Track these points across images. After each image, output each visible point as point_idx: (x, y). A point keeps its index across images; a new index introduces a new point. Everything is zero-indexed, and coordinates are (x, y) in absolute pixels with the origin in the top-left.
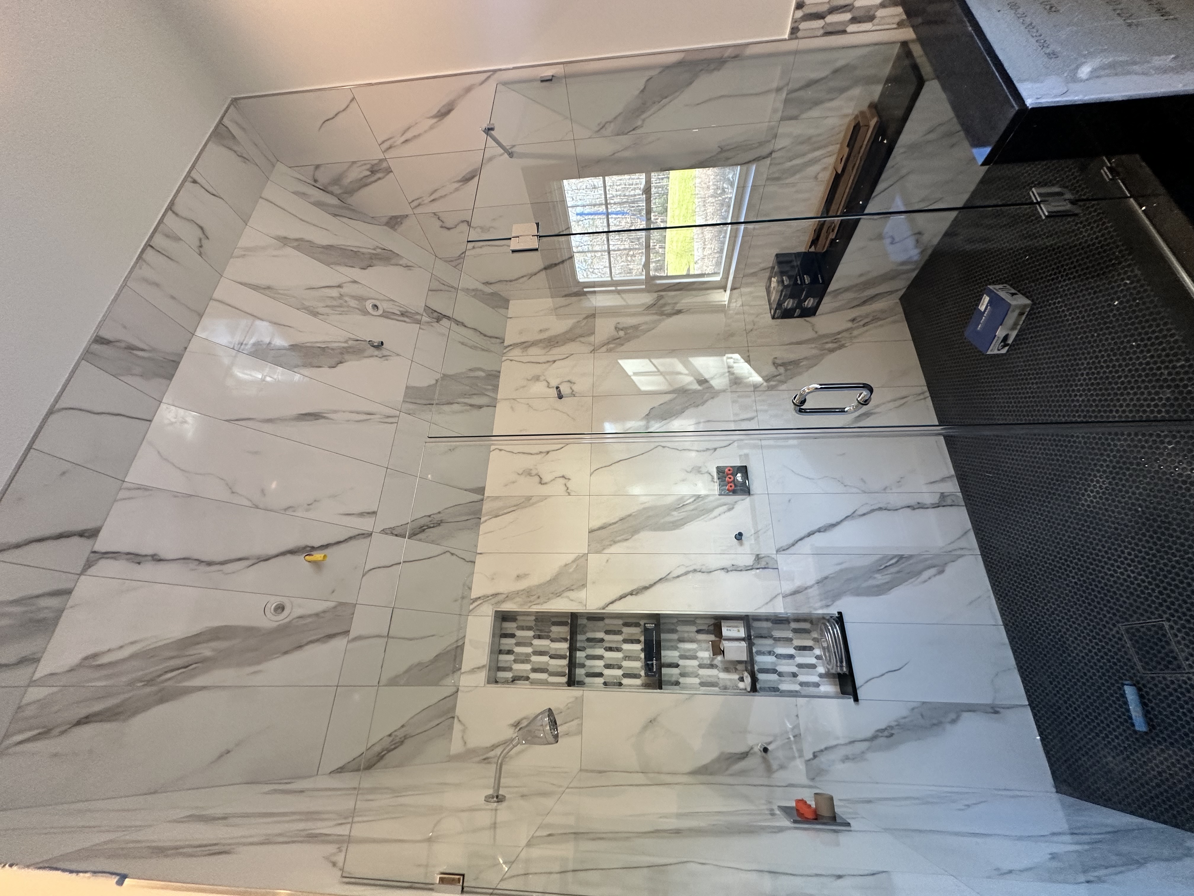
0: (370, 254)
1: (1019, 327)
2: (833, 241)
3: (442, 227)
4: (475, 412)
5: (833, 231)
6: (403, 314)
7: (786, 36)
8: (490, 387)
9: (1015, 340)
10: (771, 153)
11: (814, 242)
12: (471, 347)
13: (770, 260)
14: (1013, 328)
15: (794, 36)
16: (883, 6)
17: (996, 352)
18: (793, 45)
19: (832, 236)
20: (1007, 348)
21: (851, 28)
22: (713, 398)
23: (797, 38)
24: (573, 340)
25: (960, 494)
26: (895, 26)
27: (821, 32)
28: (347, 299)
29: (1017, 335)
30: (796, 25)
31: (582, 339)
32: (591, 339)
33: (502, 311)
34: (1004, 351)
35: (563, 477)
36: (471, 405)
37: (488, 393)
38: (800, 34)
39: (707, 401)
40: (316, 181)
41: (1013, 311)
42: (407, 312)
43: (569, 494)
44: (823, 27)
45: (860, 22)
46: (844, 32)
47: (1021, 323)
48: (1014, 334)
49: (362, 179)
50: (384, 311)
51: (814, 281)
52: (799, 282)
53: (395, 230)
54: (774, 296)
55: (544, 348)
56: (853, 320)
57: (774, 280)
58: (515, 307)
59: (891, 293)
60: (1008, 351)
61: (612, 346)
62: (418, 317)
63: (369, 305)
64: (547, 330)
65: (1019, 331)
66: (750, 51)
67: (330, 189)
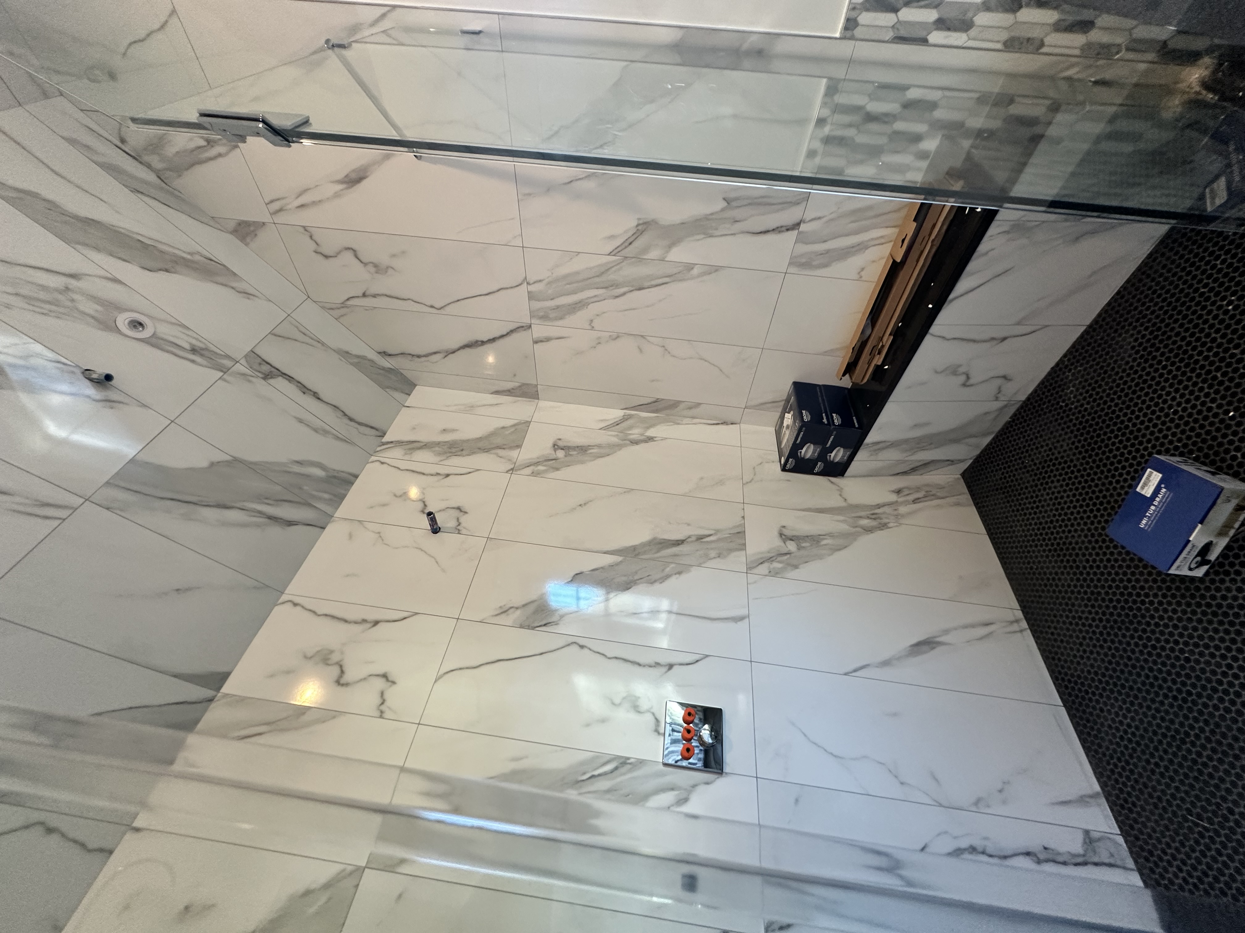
0: (175, 255)
1: (1232, 532)
2: (878, 368)
3: (316, 252)
4: (275, 531)
5: (879, 353)
6: (194, 350)
7: (837, 35)
8: (326, 496)
9: (1223, 555)
10: (798, 224)
11: (850, 368)
12: (316, 430)
13: (785, 388)
14: (1221, 533)
15: (849, 33)
16: (987, 8)
17: (1185, 572)
18: (847, 48)
19: (878, 360)
20: (1205, 568)
21: (936, 37)
22: (680, 573)
23: (852, 38)
24: (486, 450)
26: (999, 46)
27: (890, 35)
28: (76, 297)
29: (1228, 547)
30: (853, 14)
31: (501, 452)
32: (514, 454)
33: (398, 395)
34: (1200, 572)
35: (385, 676)
36: (270, 518)
37: (319, 505)
38: (858, 32)
39: (668, 577)
40: (123, 141)
41: (1228, 500)
42: (206, 349)
43: (382, 715)
44: (893, 27)
45: (949, 29)
46: (924, 41)
47: (1237, 525)
48: (1222, 543)
49: (192, 151)
50: (154, 335)
51: (847, 423)
52: (825, 421)
53: (247, 245)
54: (788, 437)
55: (439, 454)
56: (898, 492)
57: (789, 418)
58: (420, 394)
59: (951, 462)
60: (1207, 574)
61: (541, 468)
62: (227, 363)
63: (122, 320)
64: (453, 430)
65: (1231, 541)
66: (781, 47)
67: (146, 158)
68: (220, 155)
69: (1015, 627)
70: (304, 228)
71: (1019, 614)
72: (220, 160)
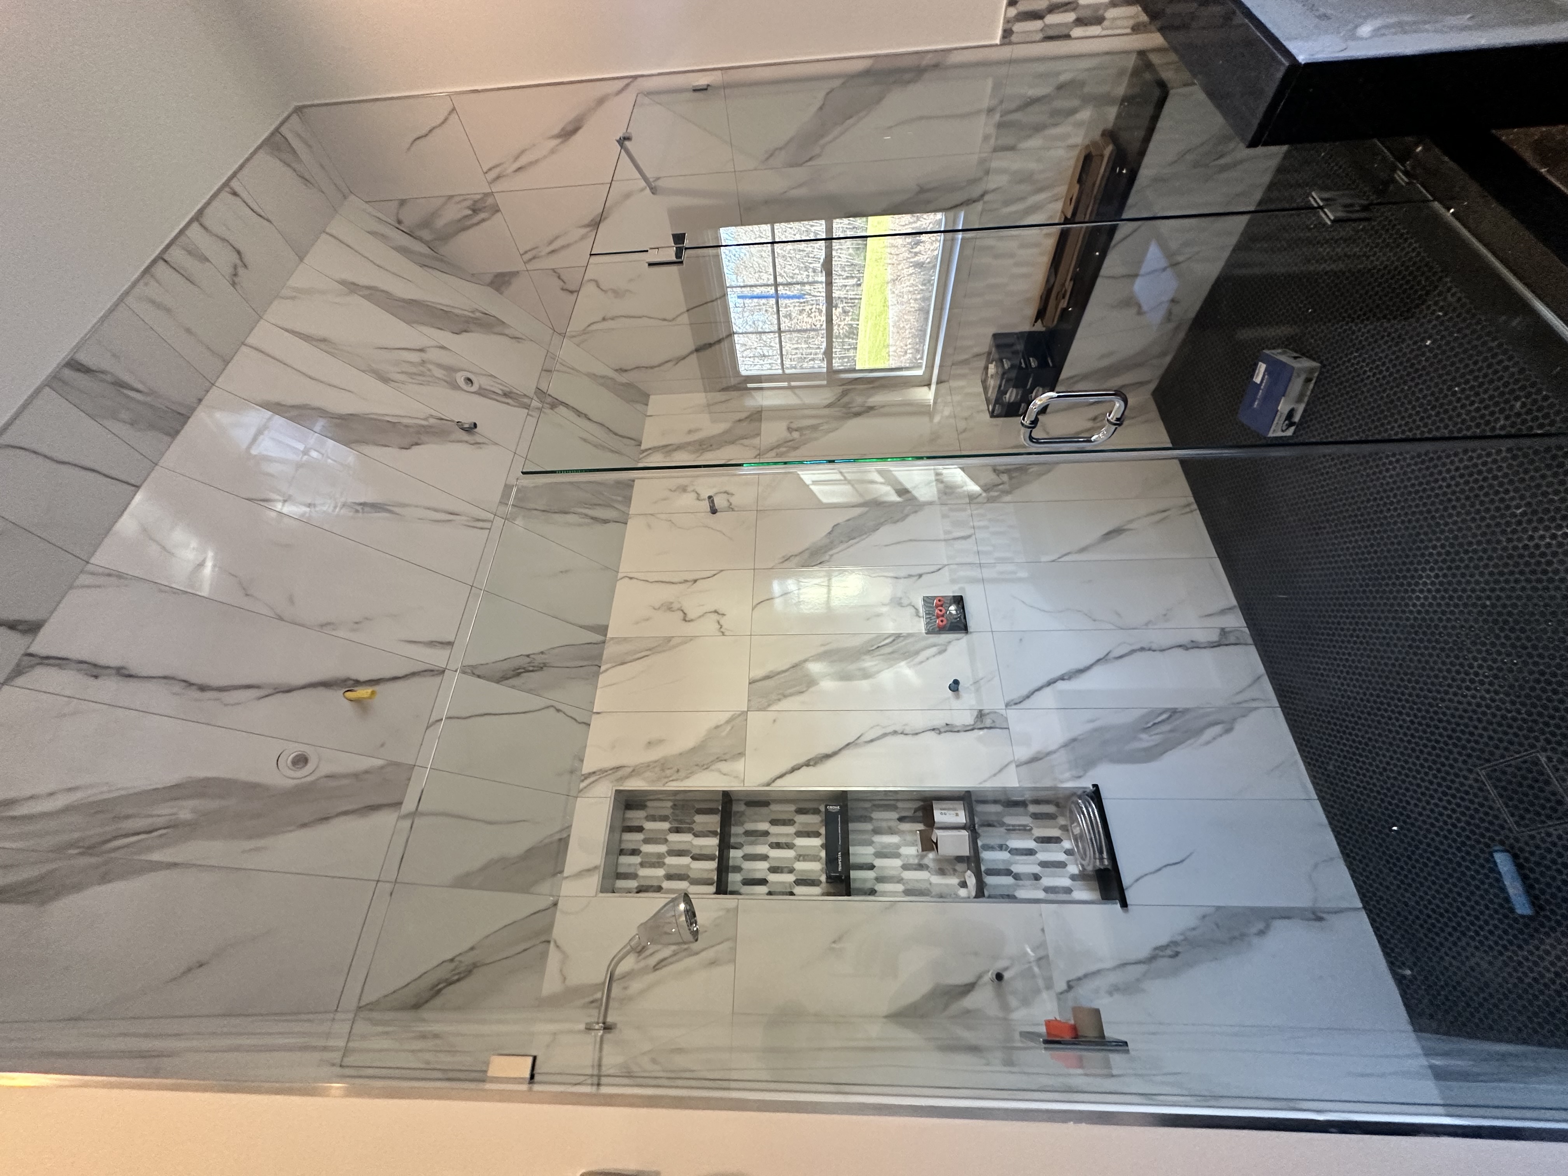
0: (465, 316)
1: (1306, 399)
2: (1064, 310)
3: (563, 289)
4: (599, 528)
5: (1064, 297)
6: (506, 395)
7: (998, 42)
8: (620, 499)
9: (1303, 417)
10: (982, 196)
11: (1041, 314)
12: (595, 446)
13: (986, 343)
14: (1299, 400)
15: (1007, 40)
16: (1114, 5)
17: (1280, 434)
18: (1006, 52)
19: (1063, 304)
20: (1292, 429)
21: (1077, 32)
22: (916, 512)
23: (1010, 43)
24: (733, 442)
25: (1247, 630)
26: (1129, 31)
27: (1040, 36)
28: (431, 367)
29: (1305, 411)
30: (1010, 25)
31: (745, 442)
32: (756, 441)
33: (639, 407)
34: (1290, 432)
35: (716, 612)
36: (592, 518)
37: (616, 505)
38: (1014, 38)
39: (907, 516)
40: (399, 222)
41: (1299, 376)
42: (511, 392)
43: (723, 634)
44: (1042, 30)
45: (1086, 25)
46: (1068, 37)
47: (1309, 393)
48: (1301, 408)
49: (459, 220)
50: (480, 388)
51: (1043, 364)
52: (1023, 365)
53: (501, 293)
54: (993, 386)
55: (694, 452)
56: (1094, 419)
57: (992, 369)
58: (656, 402)
59: (1141, 384)
60: (1294, 433)
61: (783, 449)
62: (526, 400)
63: (460, 378)
64: (697, 430)
65: (1308, 404)
66: (954, 59)
67: (418, 233)
68: (483, 220)
69: (1188, 510)
70: (554, 270)
71: (1192, 500)
72: (484, 224)
